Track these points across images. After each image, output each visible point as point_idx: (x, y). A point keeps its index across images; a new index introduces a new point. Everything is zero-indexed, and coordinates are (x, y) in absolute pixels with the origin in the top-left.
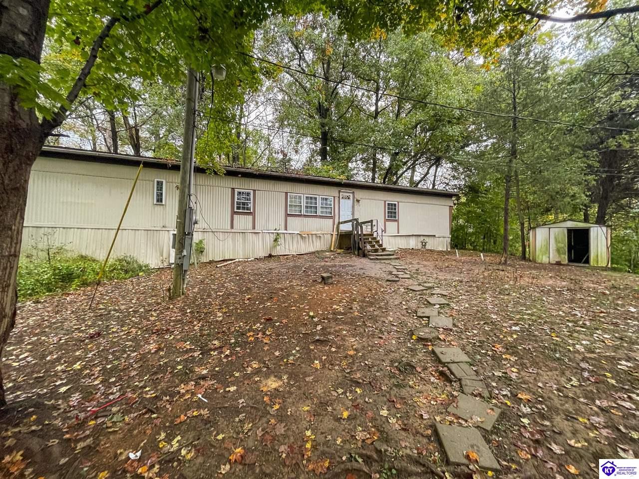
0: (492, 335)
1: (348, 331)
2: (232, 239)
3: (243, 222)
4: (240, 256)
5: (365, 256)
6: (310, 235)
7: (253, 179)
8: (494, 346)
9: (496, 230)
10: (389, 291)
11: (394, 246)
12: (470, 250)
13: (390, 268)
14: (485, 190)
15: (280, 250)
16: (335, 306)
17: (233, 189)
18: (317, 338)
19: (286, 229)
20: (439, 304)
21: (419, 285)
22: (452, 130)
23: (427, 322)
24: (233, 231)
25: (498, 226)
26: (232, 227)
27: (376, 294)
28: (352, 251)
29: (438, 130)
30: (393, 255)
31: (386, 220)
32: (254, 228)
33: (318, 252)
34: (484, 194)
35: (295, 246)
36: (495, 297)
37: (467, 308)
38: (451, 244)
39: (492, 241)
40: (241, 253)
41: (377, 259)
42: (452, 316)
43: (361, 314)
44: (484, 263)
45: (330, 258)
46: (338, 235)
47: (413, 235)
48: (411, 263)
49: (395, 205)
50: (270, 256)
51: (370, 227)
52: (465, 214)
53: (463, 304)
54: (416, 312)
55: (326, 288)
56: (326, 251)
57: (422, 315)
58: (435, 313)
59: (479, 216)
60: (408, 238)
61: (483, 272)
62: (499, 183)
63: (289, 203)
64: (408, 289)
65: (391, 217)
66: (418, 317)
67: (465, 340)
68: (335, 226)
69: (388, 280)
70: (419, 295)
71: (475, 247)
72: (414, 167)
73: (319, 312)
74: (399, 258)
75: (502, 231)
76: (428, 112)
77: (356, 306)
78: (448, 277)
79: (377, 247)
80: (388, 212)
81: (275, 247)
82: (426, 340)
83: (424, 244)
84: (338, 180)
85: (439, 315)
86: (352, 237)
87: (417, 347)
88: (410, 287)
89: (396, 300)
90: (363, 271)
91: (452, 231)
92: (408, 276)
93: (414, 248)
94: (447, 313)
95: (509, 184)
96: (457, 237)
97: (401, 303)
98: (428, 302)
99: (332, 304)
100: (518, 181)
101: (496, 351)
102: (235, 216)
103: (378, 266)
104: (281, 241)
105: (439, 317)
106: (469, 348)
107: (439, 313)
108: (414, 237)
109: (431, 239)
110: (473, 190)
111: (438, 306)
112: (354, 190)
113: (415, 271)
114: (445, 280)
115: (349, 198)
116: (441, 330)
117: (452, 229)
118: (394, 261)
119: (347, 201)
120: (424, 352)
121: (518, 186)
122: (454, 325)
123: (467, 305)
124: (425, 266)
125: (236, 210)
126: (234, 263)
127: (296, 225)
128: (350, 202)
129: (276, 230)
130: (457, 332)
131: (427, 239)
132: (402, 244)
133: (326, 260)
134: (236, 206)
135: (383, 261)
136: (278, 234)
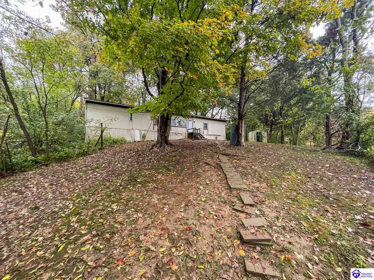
2: (154, 134)
6: (178, 133)
26: (154, 130)
28: (193, 138)
33: (181, 139)
35: (174, 137)
38: (226, 138)
46: (188, 133)
47: (213, 135)
49: (206, 124)
51: (199, 131)
56: (184, 139)
63: (172, 122)
65: (206, 128)
79: (202, 136)
86: (194, 134)
93: (213, 139)
102: (155, 126)
109: (219, 136)
117: (226, 133)
127: (174, 130)
128: (192, 122)
132: (209, 138)
134: (155, 122)
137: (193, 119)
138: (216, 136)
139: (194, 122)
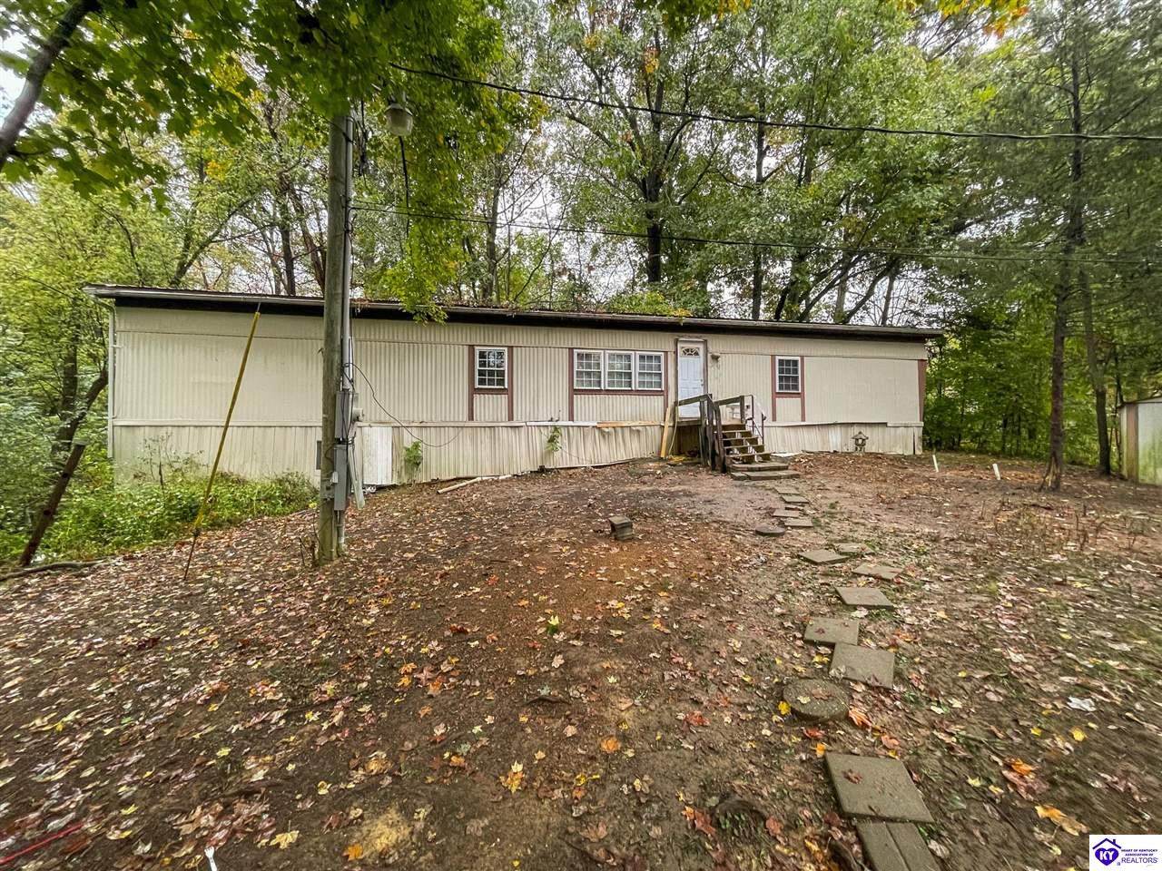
0: (1006, 720)
1: (622, 676)
2: (472, 440)
3: (489, 407)
4: (485, 471)
5: (725, 470)
6: (619, 430)
7: (508, 327)
8: (1009, 767)
9: (1033, 408)
10: (755, 561)
11: (794, 448)
12: (971, 451)
13: (772, 501)
14: (1007, 322)
15: (560, 459)
16: (613, 603)
17: (472, 347)
18: (544, 692)
19: (571, 418)
20: (868, 607)
21: (829, 546)
22: (922, 196)
23: (826, 659)
24: (471, 424)
25: (1039, 400)
26: (471, 418)
27: (720, 570)
28: (702, 459)
29: (890, 200)
30: (786, 468)
31: (776, 395)
32: (511, 418)
33: (633, 461)
34: (1004, 329)
35: (590, 449)
36: (1024, 592)
37: (940, 622)
38: (924, 440)
39: (1024, 433)
40: (487, 465)
41: (750, 478)
42: (895, 645)
43: (667, 626)
44: (1001, 486)
45: (654, 474)
46: (674, 426)
47: (835, 424)
48: (823, 489)
49: (795, 363)
50: (542, 470)
51: (738, 410)
52: (956, 375)
53: (931, 610)
54: (802, 627)
55: (615, 550)
56: (650, 460)
57: (816, 637)
58: (852, 636)
59: (989, 379)
60: (824, 430)
61: (996, 513)
62: (1040, 304)
63: (576, 369)
64: (799, 557)
65: (788, 388)
66: (807, 642)
67: (924, 732)
68: (669, 410)
69: (758, 533)
70: (825, 575)
71: (982, 444)
72: (843, 282)
73: (575, 617)
74: (797, 476)
75: (1049, 409)
76: (864, 165)
77: (662, 603)
78: (905, 525)
79: (751, 451)
80: (781, 378)
81: (550, 452)
82: (812, 721)
83: (860, 443)
84: (673, 319)
85: (860, 642)
86: (701, 430)
87: (785, 739)
88: (808, 554)
89: (764, 590)
90: (709, 507)
91: (927, 412)
92: (807, 522)
93: (839, 449)
94: (883, 635)
95: (1064, 306)
96: (940, 425)
97: (772, 597)
98: (840, 598)
99: (609, 595)
100: (1087, 296)
101: (1014, 785)
102: (477, 397)
103: (749, 494)
104: (562, 441)
105: (861, 650)
106: (932, 762)
107: (863, 633)
108: (838, 428)
109: (878, 431)
110: (977, 324)
111: (864, 612)
112: (708, 337)
113: (827, 509)
114: (896, 533)
115: (697, 354)
116: (860, 688)
117: (926, 406)
118: (784, 482)
119: (692, 359)
120: (802, 762)
121: (1088, 308)
122: (899, 676)
123: (941, 614)
124: (853, 495)
125: (477, 386)
126: (472, 484)
127: (591, 410)
128: (698, 362)
129: (551, 420)
130: (904, 700)
131: (867, 432)
132: (812, 442)
133: (646, 478)
134: (477, 377)
135: (761, 483)
136: (556, 428)
137: (705, 342)
138: (856, 430)
139: (715, 358)
